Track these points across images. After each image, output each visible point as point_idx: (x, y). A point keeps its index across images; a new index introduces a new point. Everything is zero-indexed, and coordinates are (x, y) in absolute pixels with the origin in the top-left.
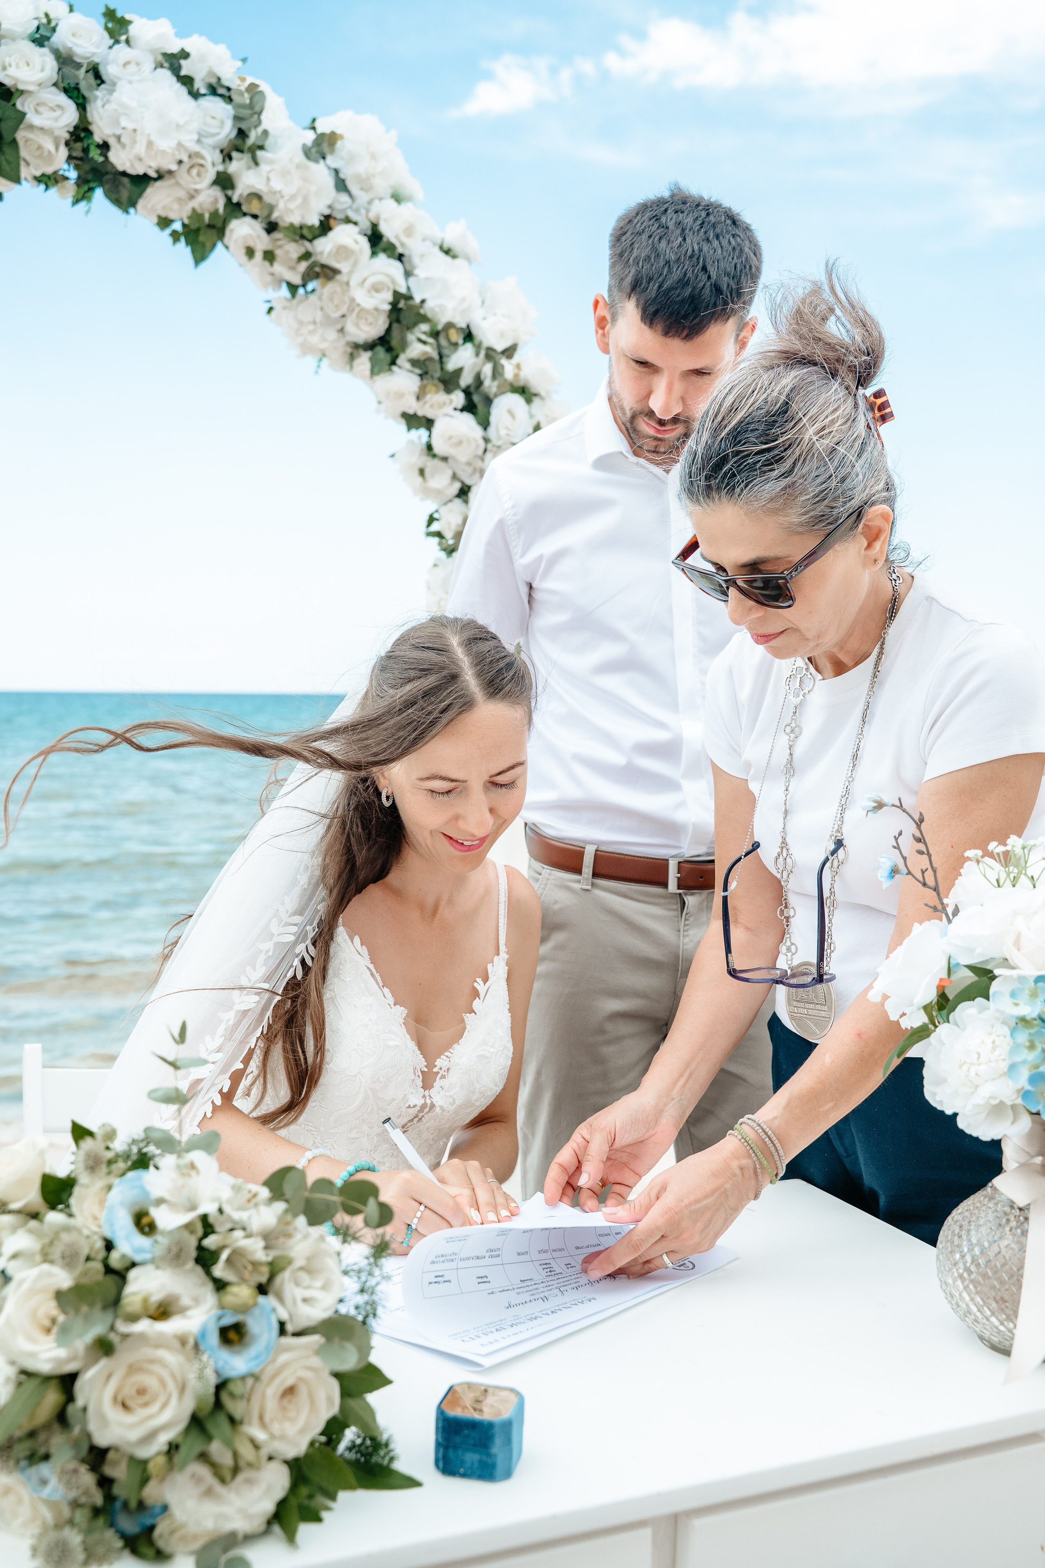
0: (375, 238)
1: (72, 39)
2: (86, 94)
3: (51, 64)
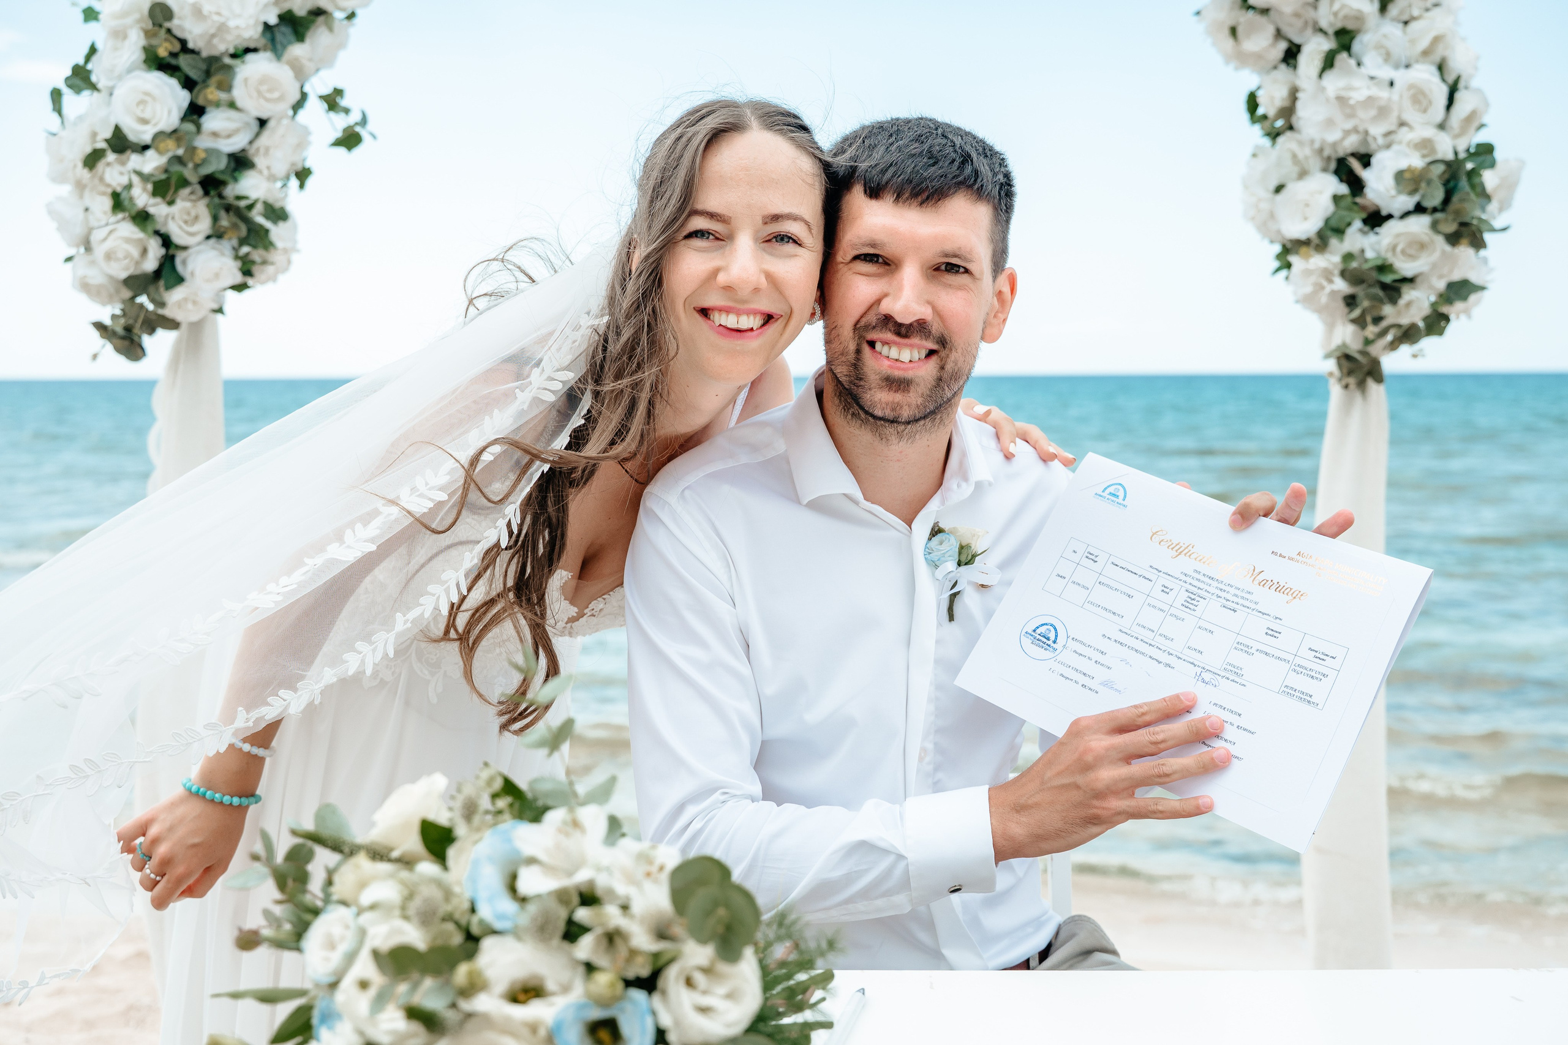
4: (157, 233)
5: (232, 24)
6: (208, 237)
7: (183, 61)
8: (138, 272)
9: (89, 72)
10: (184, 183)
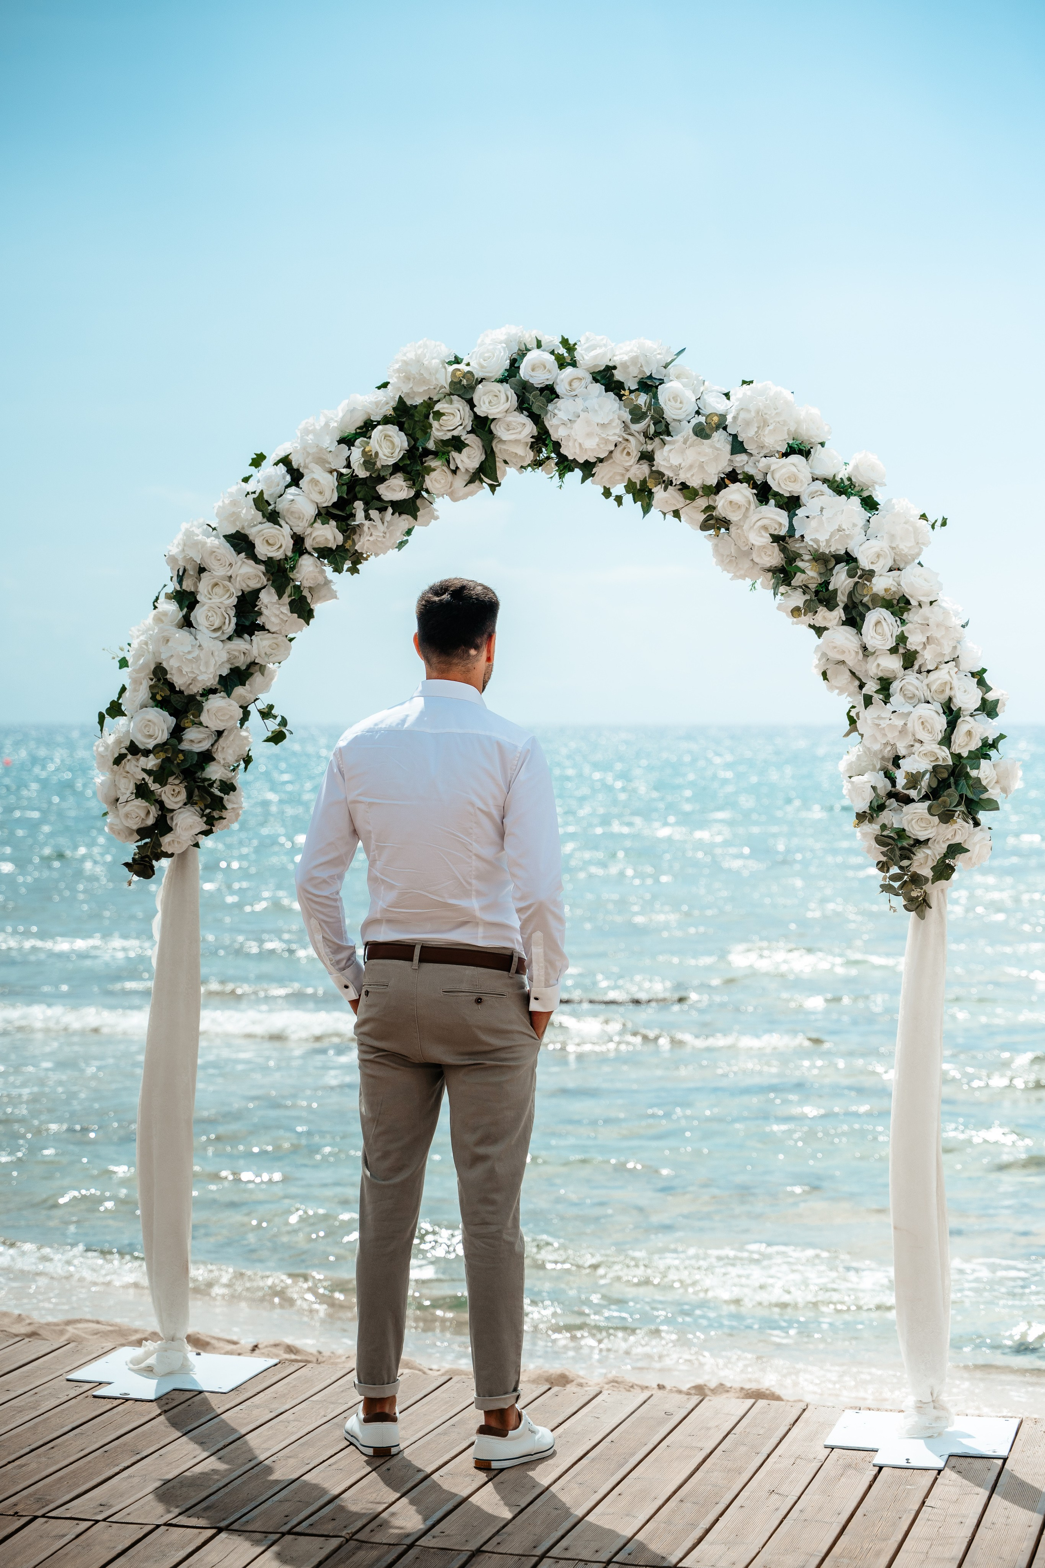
0: (763, 490)
1: (532, 372)
2: (539, 411)
3: (512, 395)
4: (156, 801)
5: (200, 678)
6: (185, 804)
7: (174, 699)
8: (142, 826)
9: (121, 704)
10: (172, 774)
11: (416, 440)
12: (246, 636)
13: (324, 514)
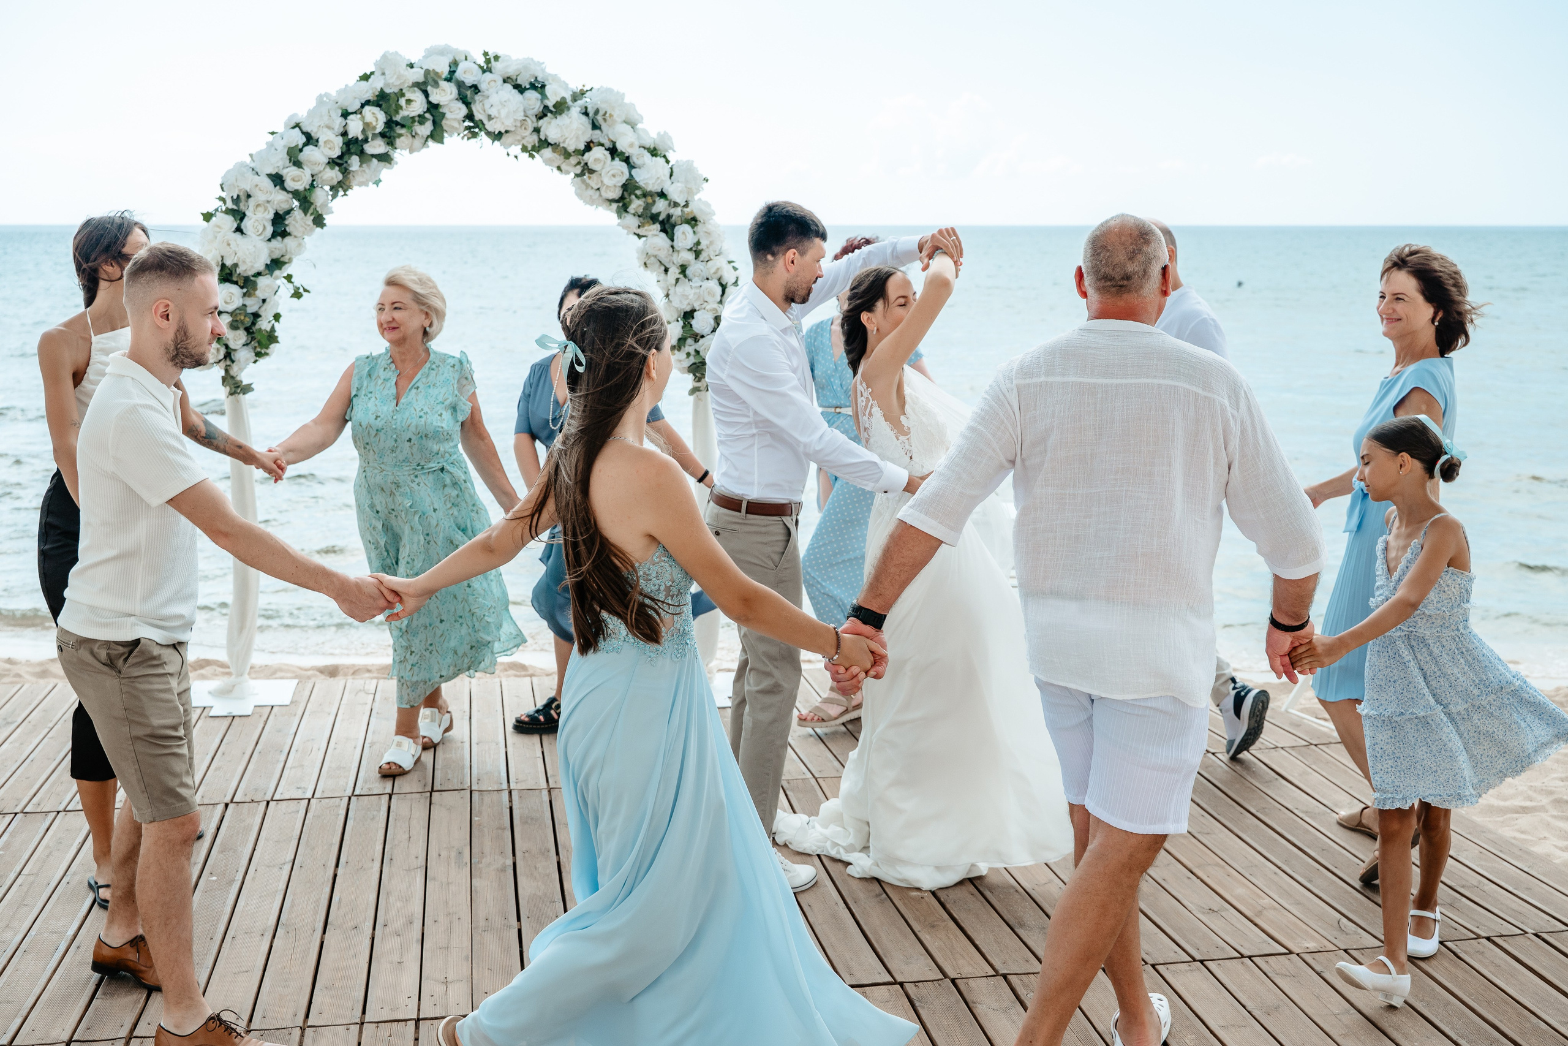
0: (613, 151)
1: (464, 76)
2: (469, 101)
3: (455, 91)
5: (255, 266)
11: (391, 118)
12: (279, 238)
13: (333, 163)
